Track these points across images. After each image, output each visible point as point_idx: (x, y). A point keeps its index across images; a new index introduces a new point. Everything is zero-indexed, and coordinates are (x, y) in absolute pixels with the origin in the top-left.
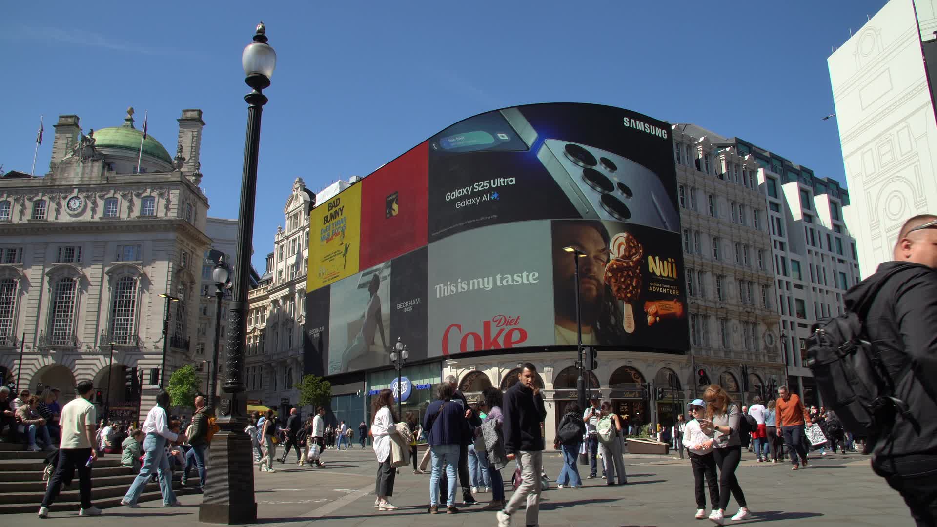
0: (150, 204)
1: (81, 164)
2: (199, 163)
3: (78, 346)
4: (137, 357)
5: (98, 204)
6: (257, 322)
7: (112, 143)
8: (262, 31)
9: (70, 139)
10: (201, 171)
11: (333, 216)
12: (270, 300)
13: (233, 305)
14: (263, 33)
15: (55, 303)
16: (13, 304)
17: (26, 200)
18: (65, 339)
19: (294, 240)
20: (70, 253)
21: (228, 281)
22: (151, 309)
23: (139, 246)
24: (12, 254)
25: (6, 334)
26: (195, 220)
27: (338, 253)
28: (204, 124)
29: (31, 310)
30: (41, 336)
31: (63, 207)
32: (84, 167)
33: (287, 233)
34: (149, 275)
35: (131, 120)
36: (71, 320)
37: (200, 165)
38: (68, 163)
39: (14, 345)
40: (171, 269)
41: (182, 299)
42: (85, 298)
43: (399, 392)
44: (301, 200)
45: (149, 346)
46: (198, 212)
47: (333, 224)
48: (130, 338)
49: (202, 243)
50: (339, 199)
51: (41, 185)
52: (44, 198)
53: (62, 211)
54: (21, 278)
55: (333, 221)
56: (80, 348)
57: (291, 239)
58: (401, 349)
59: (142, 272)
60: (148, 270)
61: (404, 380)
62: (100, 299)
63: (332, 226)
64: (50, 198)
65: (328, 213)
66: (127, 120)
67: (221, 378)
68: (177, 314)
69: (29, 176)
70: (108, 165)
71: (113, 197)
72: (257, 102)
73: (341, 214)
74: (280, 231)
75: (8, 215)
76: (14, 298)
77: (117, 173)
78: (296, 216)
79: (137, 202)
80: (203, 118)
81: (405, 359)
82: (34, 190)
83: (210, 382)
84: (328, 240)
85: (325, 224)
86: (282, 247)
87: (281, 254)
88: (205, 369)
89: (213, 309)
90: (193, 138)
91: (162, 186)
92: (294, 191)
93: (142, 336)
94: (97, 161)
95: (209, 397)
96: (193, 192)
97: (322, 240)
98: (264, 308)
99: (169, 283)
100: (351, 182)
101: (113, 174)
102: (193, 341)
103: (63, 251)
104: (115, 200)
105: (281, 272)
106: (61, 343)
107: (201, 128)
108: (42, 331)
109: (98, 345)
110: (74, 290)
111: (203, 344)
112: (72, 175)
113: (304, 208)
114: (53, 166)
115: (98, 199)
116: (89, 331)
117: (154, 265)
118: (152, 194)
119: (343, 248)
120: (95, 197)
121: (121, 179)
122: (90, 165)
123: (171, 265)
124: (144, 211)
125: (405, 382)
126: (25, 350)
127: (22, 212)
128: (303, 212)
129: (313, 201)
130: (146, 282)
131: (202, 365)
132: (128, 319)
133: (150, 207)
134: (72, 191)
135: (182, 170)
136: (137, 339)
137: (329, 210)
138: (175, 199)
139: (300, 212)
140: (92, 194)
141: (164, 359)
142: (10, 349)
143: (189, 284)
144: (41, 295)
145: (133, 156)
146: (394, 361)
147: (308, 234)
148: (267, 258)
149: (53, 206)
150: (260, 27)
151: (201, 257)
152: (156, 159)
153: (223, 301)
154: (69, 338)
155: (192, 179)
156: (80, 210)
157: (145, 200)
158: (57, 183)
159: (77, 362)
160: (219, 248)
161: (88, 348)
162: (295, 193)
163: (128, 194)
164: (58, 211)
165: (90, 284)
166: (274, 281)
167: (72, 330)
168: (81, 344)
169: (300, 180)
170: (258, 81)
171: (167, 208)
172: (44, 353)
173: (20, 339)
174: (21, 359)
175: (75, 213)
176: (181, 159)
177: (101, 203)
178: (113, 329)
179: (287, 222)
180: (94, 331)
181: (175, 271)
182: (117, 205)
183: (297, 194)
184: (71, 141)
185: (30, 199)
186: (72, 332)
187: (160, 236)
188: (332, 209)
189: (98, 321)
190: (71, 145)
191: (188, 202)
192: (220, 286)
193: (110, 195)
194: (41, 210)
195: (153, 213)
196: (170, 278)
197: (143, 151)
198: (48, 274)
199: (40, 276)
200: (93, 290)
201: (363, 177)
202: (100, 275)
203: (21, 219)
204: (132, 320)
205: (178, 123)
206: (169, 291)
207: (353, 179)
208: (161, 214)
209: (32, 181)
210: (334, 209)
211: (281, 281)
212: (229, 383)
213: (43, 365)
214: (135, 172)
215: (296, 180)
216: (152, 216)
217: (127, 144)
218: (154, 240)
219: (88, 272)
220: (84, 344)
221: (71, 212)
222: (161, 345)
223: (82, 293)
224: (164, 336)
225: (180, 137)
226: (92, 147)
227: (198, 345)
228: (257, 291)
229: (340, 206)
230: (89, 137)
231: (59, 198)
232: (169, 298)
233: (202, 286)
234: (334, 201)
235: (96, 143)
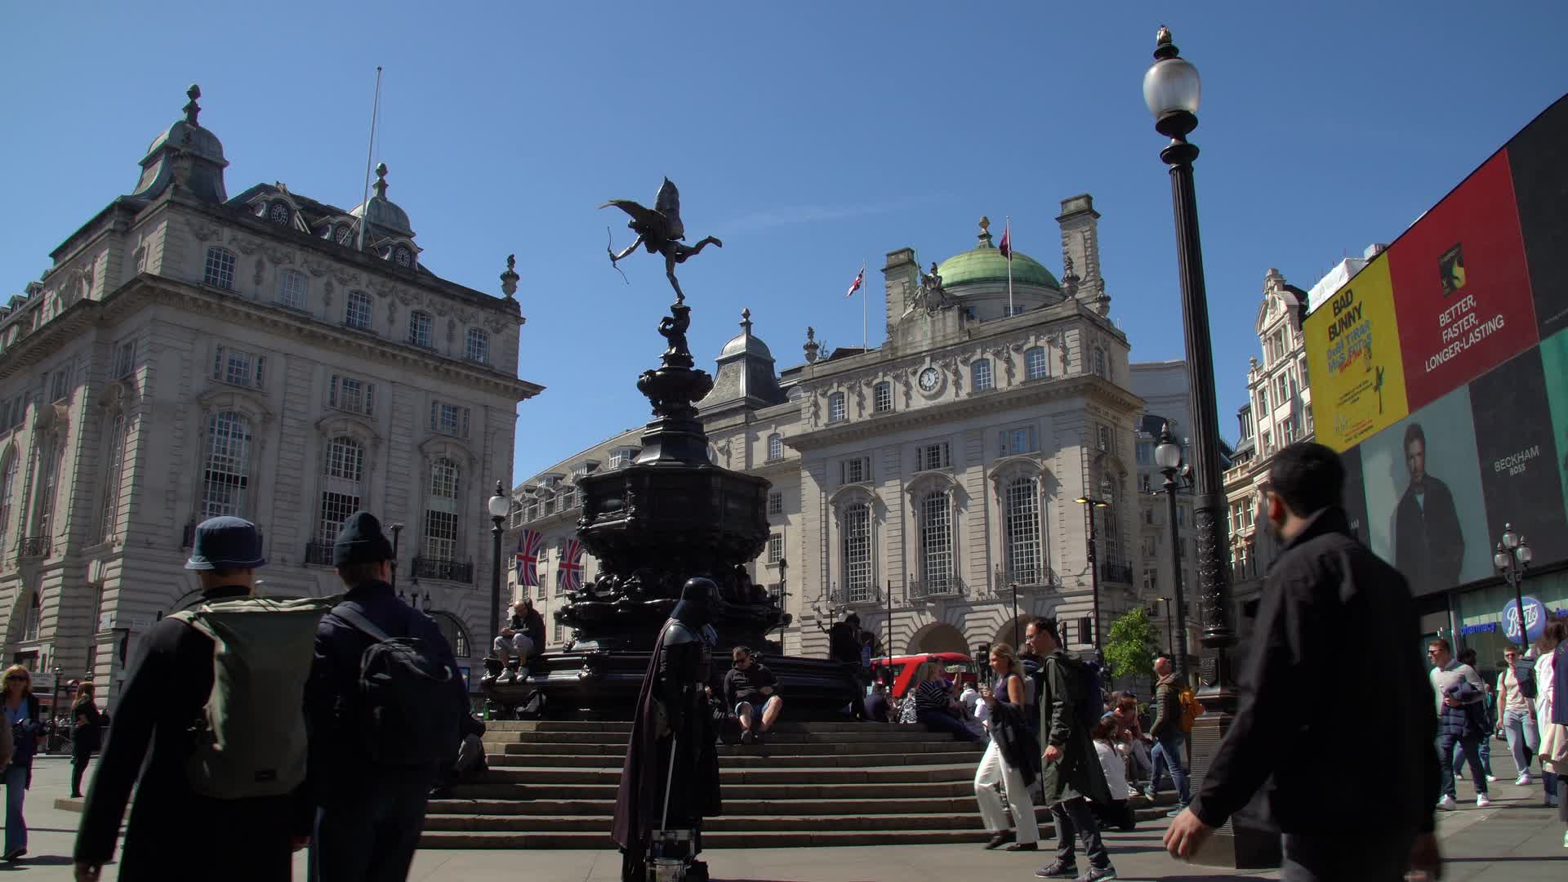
0: (1038, 359)
1: (929, 319)
2: (1102, 280)
3: (965, 592)
4: (1054, 601)
5: (963, 373)
6: (1238, 526)
7: (966, 277)
8: (1167, 39)
9: (907, 284)
10: (1107, 292)
11: (1346, 323)
12: (1255, 485)
13: (1199, 500)
14: (1170, 42)
15: (924, 532)
16: (869, 540)
17: (863, 386)
18: (945, 584)
19: (1282, 377)
20: (934, 455)
21: (1181, 464)
22: (1064, 524)
23: (1031, 427)
24: (856, 467)
25: (865, 584)
26: (1111, 371)
27: (1364, 386)
28: (1097, 216)
29: (894, 546)
30: (912, 583)
31: (913, 385)
32: (933, 323)
33: (1267, 368)
34: (1054, 471)
35: (987, 236)
36: (950, 555)
37: (1103, 284)
38: (910, 321)
39: (878, 599)
40: (1086, 457)
41: (1110, 502)
42: (964, 519)
43: (1523, 626)
44: (1282, 307)
45: (1069, 584)
46: (1114, 358)
47: (1347, 337)
48: (1039, 573)
49: (1130, 408)
50: (1350, 291)
51: (878, 360)
52: (886, 379)
53: (914, 393)
54: (873, 500)
55: (1346, 332)
56: (968, 596)
57: (1275, 376)
58: (1515, 544)
59: (1042, 468)
60: (1052, 464)
61: (1529, 603)
62: (987, 517)
63: (1345, 342)
64: (894, 378)
65: (1335, 320)
66: (981, 237)
67: (1189, 624)
68: (1106, 528)
69: (862, 351)
70: (966, 313)
71: (982, 359)
72: (1182, 158)
73: (1360, 317)
74: (1255, 366)
75: (843, 412)
76: (868, 531)
77: (981, 321)
78: (1278, 335)
79: (1018, 360)
80: (1095, 208)
81: (1526, 564)
82: (870, 370)
83: (1175, 633)
84: (1343, 366)
85: (1331, 339)
86: (1262, 392)
87: (1263, 405)
88: (1163, 612)
89: (1163, 512)
90: (1085, 242)
91: (1051, 327)
92: (1268, 293)
93: (1057, 568)
94: (949, 308)
95: (1177, 657)
96: (1101, 328)
97: (1331, 368)
98: (1247, 501)
99: (1087, 478)
100: (1367, 258)
101: (976, 324)
102: (1137, 570)
103: (924, 453)
104: (984, 362)
105: (1267, 436)
106: (941, 591)
107: (1096, 224)
108: (912, 575)
109: (993, 588)
110: (948, 508)
111: (1154, 571)
112: (918, 338)
113: (1291, 319)
114: (891, 329)
115: (961, 367)
116: (977, 569)
117: (1059, 454)
118: (1039, 344)
119: (1372, 376)
120: (956, 364)
121: (989, 328)
122: (941, 316)
123: (1085, 450)
124: (1030, 371)
125: (1532, 606)
126: (893, 606)
127: (861, 405)
128: (1289, 327)
129: (1304, 303)
130: (1051, 483)
131: (1156, 605)
132: (1031, 545)
133: (1038, 364)
134: (923, 362)
135: (1078, 296)
136: (1050, 574)
137: (1336, 314)
138: (1075, 344)
139: (1284, 326)
140: (951, 361)
141: (1096, 602)
142: (873, 606)
143: (1117, 477)
144: (903, 523)
145: (1001, 290)
146: (1503, 569)
147: (1304, 362)
148: (1239, 417)
149: (900, 388)
150: (1162, 33)
151: (1130, 432)
152: (1034, 287)
153: (1177, 497)
154: (950, 583)
155: (1095, 307)
156: (938, 387)
157: (1029, 355)
158: (900, 354)
159: (967, 617)
160: (1155, 411)
161: (980, 595)
162: (1269, 297)
163: (1003, 350)
164: (908, 395)
165: (969, 497)
166: (1258, 453)
167: (953, 569)
168: (969, 590)
169: (1275, 273)
170: (1177, 123)
171: (1065, 360)
172: (919, 607)
173: (885, 590)
174: (890, 619)
175: (933, 392)
176: (1073, 279)
177: (965, 371)
178: (1012, 562)
179: (1264, 348)
180: (985, 568)
181: (1093, 459)
182: (989, 370)
183: (1274, 299)
184: (909, 288)
185: (868, 384)
186: (953, 573)
187: (1061, 406)
188: (1340, 311)
189: (988, 551)
190: (910, 293)
191: (1096, 344)
192: (1169, 472)
193: (977, 356)
194: (885, 397)
195: (1044, 373)
196: (1086, 471)
197: (1013, 280)
198: (908, 490)
199: (899, 495)
200: (975, 505)
201: (1389, 243)
202: (981, 481)
203: (860, 415)
204: (1038, 544)
205: (1058, 224)
206: (1088, 492)
207: (1370, 252)
208: (1057, 372)
209: (868, 357)
210: (1345, 311)
211: (1270, 450)
212: (1211, 632)
213: (920, 626)
214: (1007, 315)
215: (1268, 274)
216: (1044, 378)
217: (988, 274)
218: (1054, 416)
219: (963, 479)
220: (973, 590)
221: (926, 393)
222: (1088, 580)
223: (959, 512)
224: (1091, 564)
225: (1065, 245)
226: (940, 289)
227: (1146, 573)
228: (1231, 473)
229: (1355, 304)
230: (931, 275)
231: (906, 376)
232: (1090, 502)
233: (1139, 475)
234: (1342, 297)
235: (944, 282)
